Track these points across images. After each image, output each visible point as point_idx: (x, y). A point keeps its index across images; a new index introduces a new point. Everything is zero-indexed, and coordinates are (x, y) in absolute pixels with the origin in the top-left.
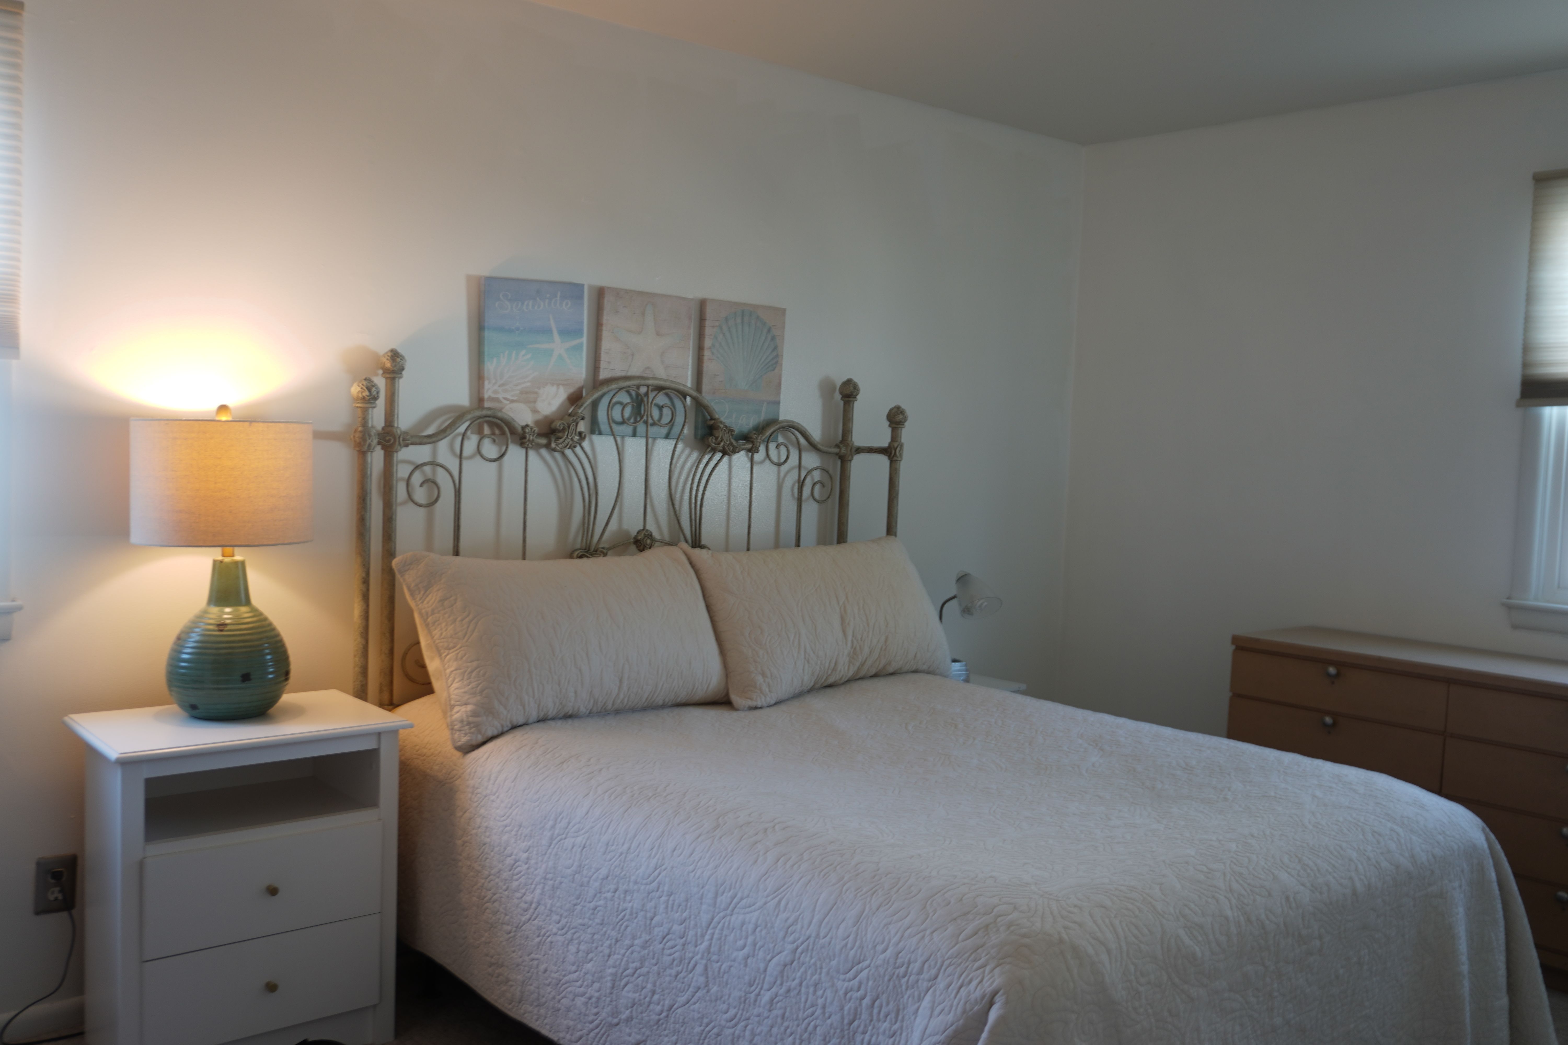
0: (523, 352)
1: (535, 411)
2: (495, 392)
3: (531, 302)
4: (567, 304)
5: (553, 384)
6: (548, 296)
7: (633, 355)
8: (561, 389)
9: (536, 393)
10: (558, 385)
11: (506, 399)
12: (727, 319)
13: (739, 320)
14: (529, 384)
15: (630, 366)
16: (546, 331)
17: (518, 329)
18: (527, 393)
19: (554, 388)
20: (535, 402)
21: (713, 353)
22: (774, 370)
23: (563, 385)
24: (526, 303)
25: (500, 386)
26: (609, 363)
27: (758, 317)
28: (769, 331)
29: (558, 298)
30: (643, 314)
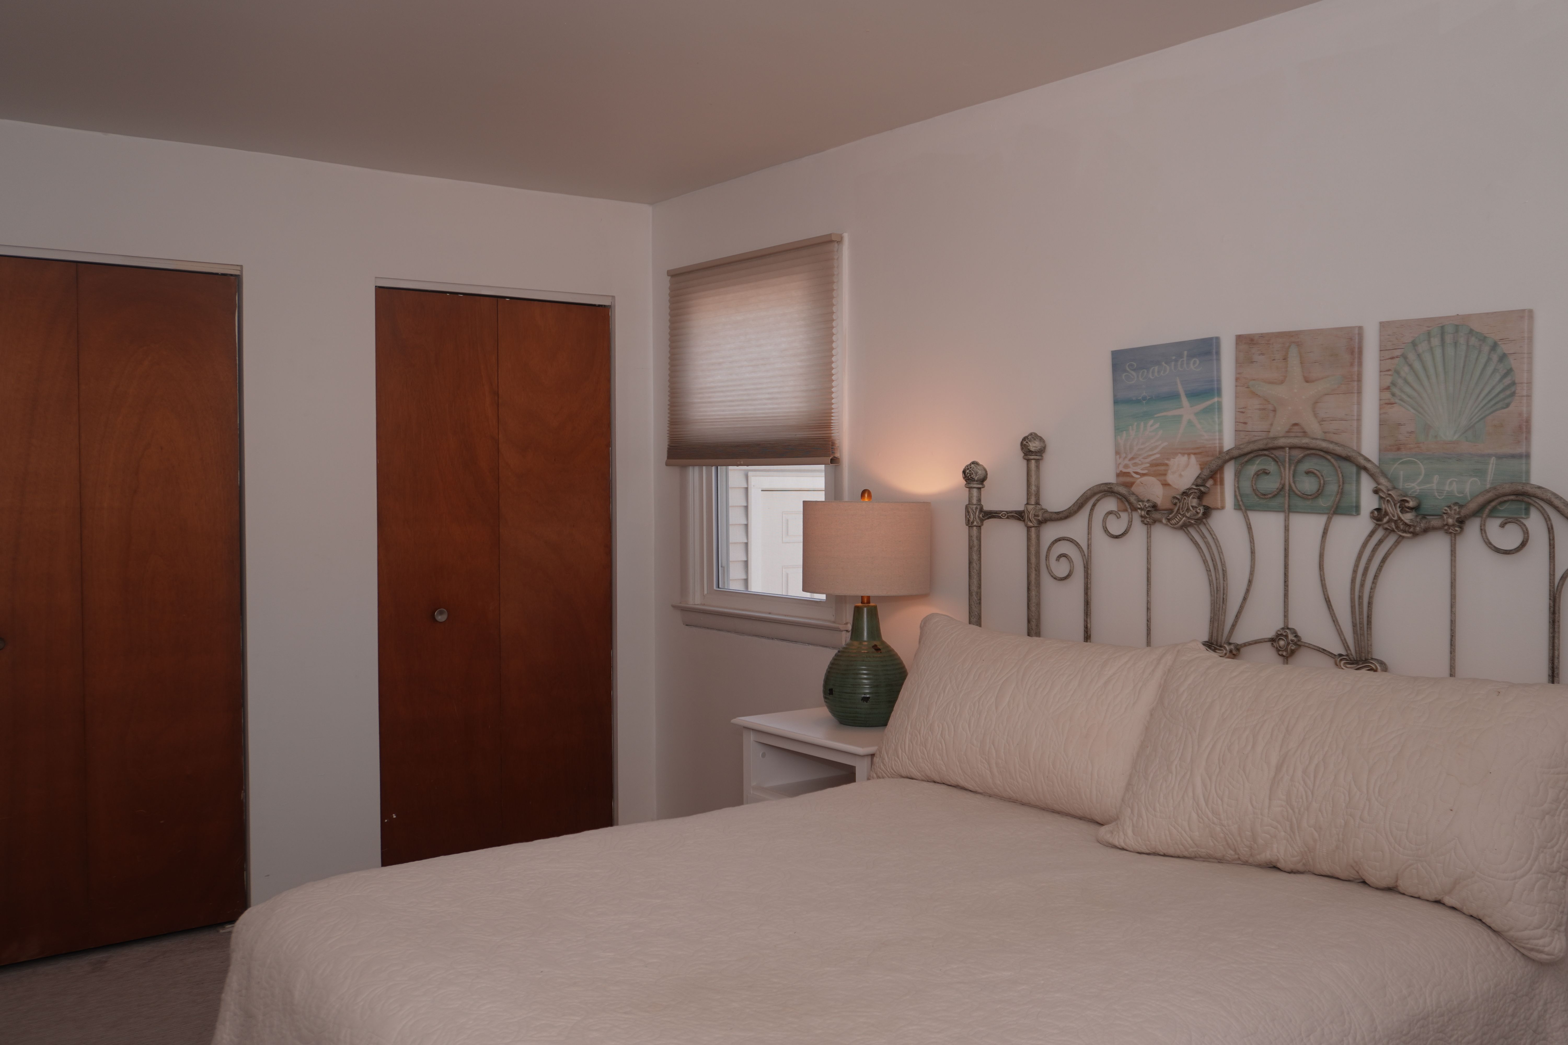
0: (1151, 422)
1: (1166, 484)
2: (1126, 466)
3: (1156, 368)
4: (1194, 363)
5: (1183, 454)
6: (1174, 358)
7: (1274, 411)
8: (1193, 459)
9: (1167, 465)
10: (1189, 454)
11: (1136, 473)
12: (1414, 344)
13: (1436, 341)
14: (1158, 456)
15: (1272, 425)
16: (1174, 396)
17: (1144, 398)
18: (1157, 465)
19: (1185, 458)
20: (1165, 475)
21: (1393, 395)
22: (1508, 405)
23: (1195, 454)
24: (1151, 370)
25: (1130, 460)
26: (1245, 423)
27: (1471, 331)
28: (1494, 346)
29: (1185, 359)
30: (1285, 359)
